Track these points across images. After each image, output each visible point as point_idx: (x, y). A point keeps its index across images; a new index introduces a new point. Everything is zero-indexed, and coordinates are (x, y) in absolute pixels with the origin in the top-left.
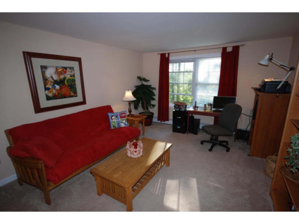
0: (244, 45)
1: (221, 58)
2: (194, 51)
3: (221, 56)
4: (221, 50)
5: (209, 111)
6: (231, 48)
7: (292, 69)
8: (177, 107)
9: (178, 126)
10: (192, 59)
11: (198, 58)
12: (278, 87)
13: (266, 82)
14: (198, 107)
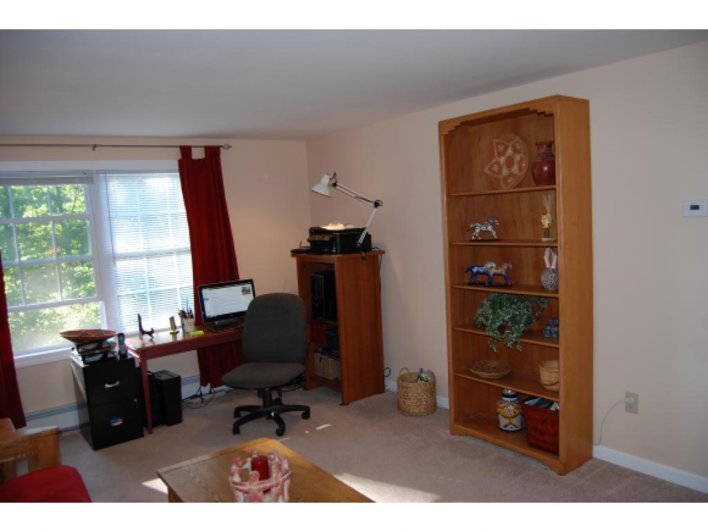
0: (230, 147)
1: (178, 174)
2: (91, 149)
3: (177, 167)
4: (177, 154)
5: (201, 332)
6: (202, 150)
7: (377, 204)
8: (94, 349)
9: (113, 421)
10: (85, 174)
11: (105, 172)
12: (361, 240)
13: (336, 231)
14: (150, 333)
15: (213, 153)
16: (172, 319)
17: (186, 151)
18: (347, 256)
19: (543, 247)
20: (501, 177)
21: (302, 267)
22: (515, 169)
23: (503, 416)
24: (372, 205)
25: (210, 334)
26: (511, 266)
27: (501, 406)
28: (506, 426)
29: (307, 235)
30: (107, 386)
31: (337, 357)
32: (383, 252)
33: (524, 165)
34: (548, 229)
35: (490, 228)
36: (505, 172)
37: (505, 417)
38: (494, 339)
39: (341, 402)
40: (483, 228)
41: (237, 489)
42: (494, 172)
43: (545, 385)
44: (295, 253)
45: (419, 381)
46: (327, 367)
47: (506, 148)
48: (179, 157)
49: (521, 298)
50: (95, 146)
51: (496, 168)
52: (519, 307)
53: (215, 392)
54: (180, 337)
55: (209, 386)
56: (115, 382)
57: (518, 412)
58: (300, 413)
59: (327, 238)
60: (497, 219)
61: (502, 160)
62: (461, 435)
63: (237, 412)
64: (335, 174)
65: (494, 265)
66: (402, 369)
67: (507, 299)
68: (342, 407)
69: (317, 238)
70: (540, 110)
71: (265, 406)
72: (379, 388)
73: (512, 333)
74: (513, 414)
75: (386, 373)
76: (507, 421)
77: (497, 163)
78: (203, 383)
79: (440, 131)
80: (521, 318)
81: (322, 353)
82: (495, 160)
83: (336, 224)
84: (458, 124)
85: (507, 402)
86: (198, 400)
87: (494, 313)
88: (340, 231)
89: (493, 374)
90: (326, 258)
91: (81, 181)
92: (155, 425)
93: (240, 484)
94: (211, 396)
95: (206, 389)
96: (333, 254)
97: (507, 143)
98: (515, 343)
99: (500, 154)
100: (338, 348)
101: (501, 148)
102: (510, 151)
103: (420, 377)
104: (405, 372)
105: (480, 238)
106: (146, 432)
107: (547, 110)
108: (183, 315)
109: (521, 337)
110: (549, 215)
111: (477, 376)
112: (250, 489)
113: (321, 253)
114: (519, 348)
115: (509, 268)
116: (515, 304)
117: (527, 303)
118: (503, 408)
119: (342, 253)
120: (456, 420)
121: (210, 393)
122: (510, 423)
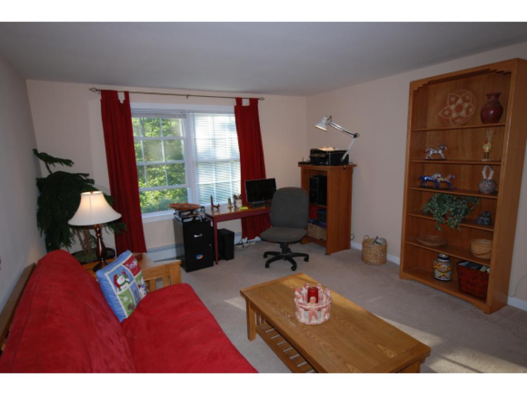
0: (263, 99)
1: (234, 115)
2: (186, 97)
3: (233, 110)
5: (246, 208)
6: (248, 100)
7: (355, 136)
8: (188, 215)
9: (197, 256)
10: (182, 112)
11: (193, 112)
12: (344, 158)
13: (329, 152)
14: (218, 207)
15: (254, 102)
16: (229, 200)
17: (239, 100)
18: (334, 167)
19: (483, 164)
20: (451, 118)
21: (304, 173)
22: (463, 113)
23: (439, 271)
24: (353, 136)
25: (252, 210)
26: (454, 177)
27: (439, 264)
28: (440, 277)
29: (309, 154)
30: (196, 236)
31: (325, 227)
32: (356, 166)
33: (471, 110)
34: (488, 153)
35: (440, 152)
36: (454, 115)
37: (441, 272)
38: (439, 222)
39: (325, 253)
40: (436, 152)
41: (301, 307)
42: (445, 115)
43: (475, 254)
44: (301, 164)
45: (375, 244)
46: (317, 232)
47: (457, 99)
48: (235, 104)
49: (459, 198)
50: (188, 96)
51: (447, 113)
52: (459, 203)
53: (250, 242)
54: (233, 211)
55: (246, 238)
56: (200, 234)
57: (449, 269)
58: (303, 258)
59: (323, 156)
60: (446, 146)
61: (453, 107)
62: (407, 279)
63: (266, 255)
64: (331, 117)
65: (440, 176)
66: (366, 236)
67: (449, 197)
68: (326, 256)
69: (316, 155)
70: (499, 70)
71: (283, 252)
72: (347, 246)
73: (454, 220)
74: (446, 270)
75: (352, 237)
76: (441, 274)
77: (449, 109)
78: (243, 237)
79: (411, 88)
80: (462, 211)
81: (313, 223)
82: (446, 108)
83: (328, 147)
84: (426, 82)
85: (441, 262)
86: (240, 246)
87: (439, 206)
88: (331, 152)
89: (435, 244)
90: (321, 168)
91: (180, 116)
92: (219, 259)
93: (304, 304)
94: (248, 244)
95: (245, 240)
96: (326, 165)
97: (459, 96)
98: (457, 226)
99: (451, 103)
100: (325, 221)
101: (453, 99)
102: (460, 101)
103: (375, 242)
104: (367, 238)
105: (432, 158)
106: (214, 263)
107: (506, 70)
108: (235, 197)
109: (461, 222)
110: (489, 143)
111: (421, 244)
112: (311, 308)
113: (317, 164)
114: (459, 229)
115: (452, 178)
116: (455, 201)
117: (464, 201)
118: (439, 266)
119: (332, 165)
120: (404, 270)
121: (247, 242)
122: (444, 276)
